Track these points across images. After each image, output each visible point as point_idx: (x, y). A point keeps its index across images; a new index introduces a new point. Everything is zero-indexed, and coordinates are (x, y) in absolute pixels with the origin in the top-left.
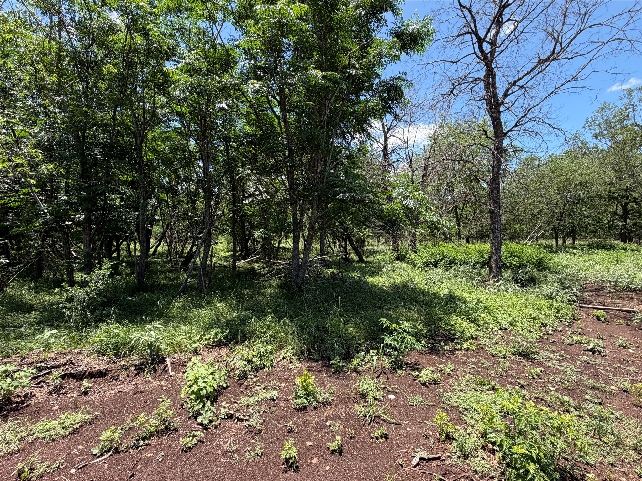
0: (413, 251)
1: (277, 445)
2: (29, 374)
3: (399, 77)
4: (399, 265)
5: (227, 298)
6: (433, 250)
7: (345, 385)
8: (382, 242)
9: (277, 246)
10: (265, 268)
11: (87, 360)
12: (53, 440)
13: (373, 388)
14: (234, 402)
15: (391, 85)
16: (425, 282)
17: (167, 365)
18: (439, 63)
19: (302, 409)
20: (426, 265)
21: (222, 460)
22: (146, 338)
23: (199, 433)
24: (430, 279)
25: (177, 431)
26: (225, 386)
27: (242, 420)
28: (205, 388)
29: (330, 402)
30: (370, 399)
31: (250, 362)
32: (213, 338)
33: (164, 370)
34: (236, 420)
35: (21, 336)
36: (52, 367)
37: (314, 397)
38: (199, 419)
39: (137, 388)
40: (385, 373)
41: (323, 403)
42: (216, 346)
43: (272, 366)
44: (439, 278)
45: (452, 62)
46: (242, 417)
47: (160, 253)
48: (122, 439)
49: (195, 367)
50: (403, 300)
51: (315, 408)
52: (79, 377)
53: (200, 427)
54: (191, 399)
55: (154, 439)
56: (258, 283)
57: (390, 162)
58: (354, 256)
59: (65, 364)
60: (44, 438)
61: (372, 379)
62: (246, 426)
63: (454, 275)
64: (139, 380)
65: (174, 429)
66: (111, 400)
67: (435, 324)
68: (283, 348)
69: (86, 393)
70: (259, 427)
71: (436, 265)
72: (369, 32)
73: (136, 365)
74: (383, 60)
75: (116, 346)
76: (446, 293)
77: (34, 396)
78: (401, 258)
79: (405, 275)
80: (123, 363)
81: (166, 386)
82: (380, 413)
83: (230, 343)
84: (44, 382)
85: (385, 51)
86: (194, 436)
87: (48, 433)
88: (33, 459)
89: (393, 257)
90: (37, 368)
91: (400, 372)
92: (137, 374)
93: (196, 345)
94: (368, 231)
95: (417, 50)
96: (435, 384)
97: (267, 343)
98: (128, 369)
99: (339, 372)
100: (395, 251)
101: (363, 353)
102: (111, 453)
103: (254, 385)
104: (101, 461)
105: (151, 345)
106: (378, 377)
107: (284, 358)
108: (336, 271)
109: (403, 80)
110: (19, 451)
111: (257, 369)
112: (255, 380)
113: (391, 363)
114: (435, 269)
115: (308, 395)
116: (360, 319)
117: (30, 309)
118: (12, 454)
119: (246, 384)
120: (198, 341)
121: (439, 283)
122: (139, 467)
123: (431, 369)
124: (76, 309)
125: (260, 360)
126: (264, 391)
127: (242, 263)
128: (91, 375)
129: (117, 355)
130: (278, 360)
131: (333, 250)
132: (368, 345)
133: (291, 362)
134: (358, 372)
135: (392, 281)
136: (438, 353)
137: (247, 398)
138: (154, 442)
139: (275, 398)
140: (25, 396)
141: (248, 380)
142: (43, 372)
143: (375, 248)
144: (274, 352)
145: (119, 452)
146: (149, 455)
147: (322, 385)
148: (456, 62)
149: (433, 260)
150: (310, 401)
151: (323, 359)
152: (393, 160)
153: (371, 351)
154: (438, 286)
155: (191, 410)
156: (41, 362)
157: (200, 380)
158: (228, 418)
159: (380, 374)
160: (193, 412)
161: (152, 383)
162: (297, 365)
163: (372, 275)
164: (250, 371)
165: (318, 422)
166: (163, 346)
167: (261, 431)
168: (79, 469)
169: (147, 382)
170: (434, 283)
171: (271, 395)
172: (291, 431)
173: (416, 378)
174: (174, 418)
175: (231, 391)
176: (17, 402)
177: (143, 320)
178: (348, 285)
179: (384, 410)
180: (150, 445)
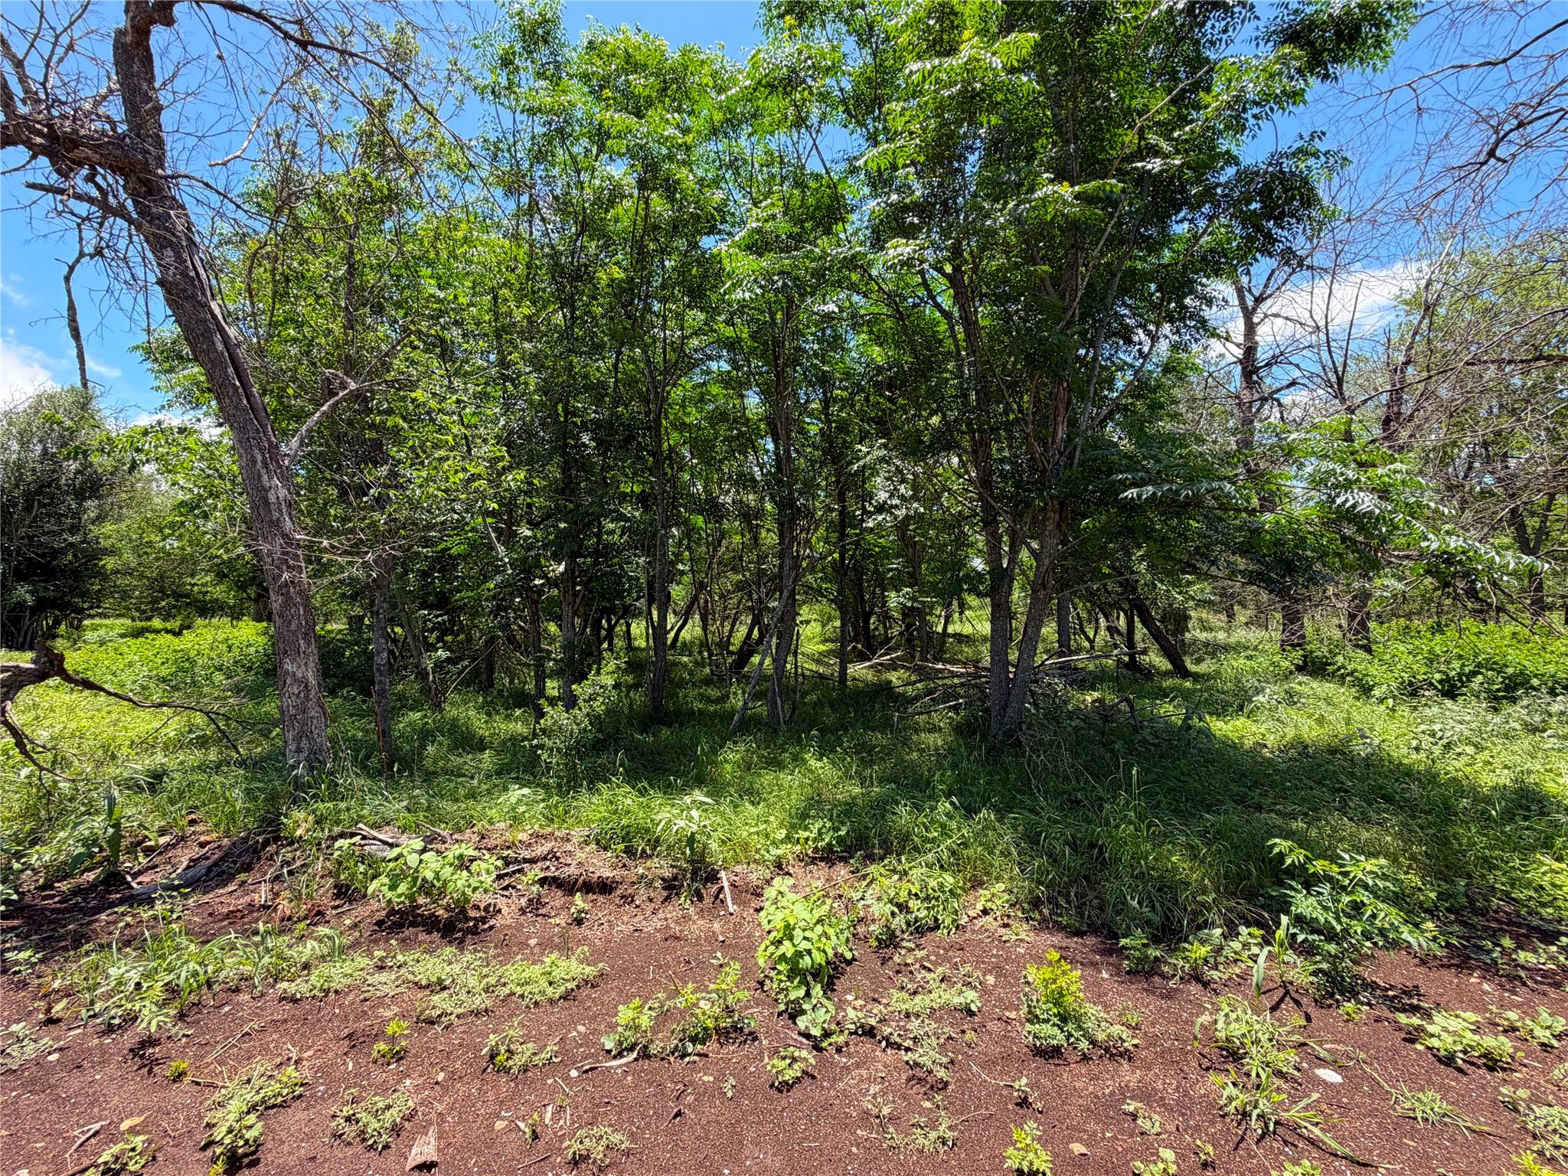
0: (1357, 646)
1: (992, 1131)
2: (492, 868)
3: (1300, 150)
4: (1308, 686)
5: (833, 750)
6: (1438, 644)
7: (1167, 1011)
8: (1243, 620)
9: (940, 629)
10: (915, 683)
11: (581, 855)
12: (536, 1004)
13: (1264, 1038)
14: (874, 1000)
15: (1272, 175)
16: (1414, 743)
17: (722, 888)
18: (1437, 78)
19: (1050, 1053)
20: (1412, 690)
21: (859, 1132)
22: (682, 823)
23: (804, 1054)
24: (1433, 734)
25: (755, 1039)
26: (849, 955)
27: (899, 1047)
28: (809, 952)
29: (1127, 1050)
30: (1253, 1065)
31: (903, 907)
32: (815, 840)
33: (717, 897)
34: (884, 1043)
35: (472, 795)
36: (525, 861)
37: (1080, 1028)
38: (802, 1022)
39: (667, 927)
40: (1297, 1003)
41: (1107, 1050)
42: (822, 859)
43: (957, 927)
44: (1467, 733)
45: (1489, 63)
46: (898, 1040)
47: (684, 644)
48: (655, 1030)
49: (783, 902)
50: (1339, 790)
51: (1085, 1058)
52: (568, 887)
53: (804, 1041)
54: (779, 973)
55: (712, 1046)
56: (903, 719)
57: (1267, 391)
58: (1156, 659)
59: (545, 859)
60: (522, 996)
61: (1257, 1011)
62: (907, 1063)
63: (1526, 724)
64: (671, 912)
65: (751, 1033)
66: (624, 943)
67: (1469, 876)
68: (981, 884)
69: (579, 922)
70: (941, 1073)
71: (1450, 690)
72: (1197, 51)
73: (663, 879)
74: (1248, 115)
75: (628, 833)
76: (1502, 781)
77: (499, 911)
78: (1315, 667)
79: (1335, 717)
80: (641, 871)
81: (723, 933)
82: (1294, 1114)
83: (852, 857)
84: (514, 887)
85: (1252, 91)
86: (794, 1060)
87: (528, 988)
88: (511, 1032)
89: (1285, 664)
90: (503, 858)
91: (1350, 1006)
92: (667, 899)
93: (779, 852)
94: (1200, 589)
95: (1361, 60)
96: (1491, 1069)
97: (942, 867)
98: (650, 884)
99: (1145, 972)
100: (1294, 646)
101: (1218, 932)
102: (635, 1055)
103: (917, 966)
104: (620, 1066)
105: (691, 840)
106: (1274, 1009)
107: (985, 912)
108: (1111, 698)
109: (1315, 155)
110: (486, 1011)
111: (920, 930)
112: (919, 954)
113: (1315, 973)
114: (1449, 703)
115: (1064, 1019)
116: (1202, 835)
117: (481, 746)
118: (477, 1014)
119: (897, 959)
120: (782, 842)
121: (1470, 750)
122: (690, 1099)
123: (1471, 1016)
124: (559, 750)
125: (928, 908)
126: (943, 985)
127: (859, 670)
128: (588, 888)
129: (630, 852)
130: (972, 913)
131: (1091, 642)
132: (1230, 910)
133: (1006, 926)
134: (1205, 984)
135: (1290, 733)
136: (1490, 970)
137: (904, 995)
138: (713, 1051)
139: (974, 1008)
140: (486, 908)
141: (903, 952)
142: (512, 868)
143: (1221, 636)
144: (959, 891)
145: (649, 1057)
146: (706, 1078)
147: (1099, 998)
148: (1505, 61)
149: (1438, 676)
150: (1070, 1035)
151: (1094, 930)
152: (1278, 385)
153: (1243, 930)
154: (1464, 759)
155: (781, 996)
156: (508, 848)
157: (798, 934)
158: (864, 1034)
159: (1281, 1000)
160: (787, 1004)
161: (694, 923)
162: (1023, 936)
163: (1221, 712)
164: (903, 932)
165: (1097, 1097)
166: (714, 846)
167: (946, 1084)
168: (586, 1072)
169: (686, 918)
170: (1448, 747)
171: (962, 1000)
172: (1023, 1103)
173: (1412, 1037)
174: (747, 1008)
175: (864, 972)
176: (475, 918)
177: (669, 785)
178: (1149, 738)
179: (1305, 1109)
180: (706, 1056)
